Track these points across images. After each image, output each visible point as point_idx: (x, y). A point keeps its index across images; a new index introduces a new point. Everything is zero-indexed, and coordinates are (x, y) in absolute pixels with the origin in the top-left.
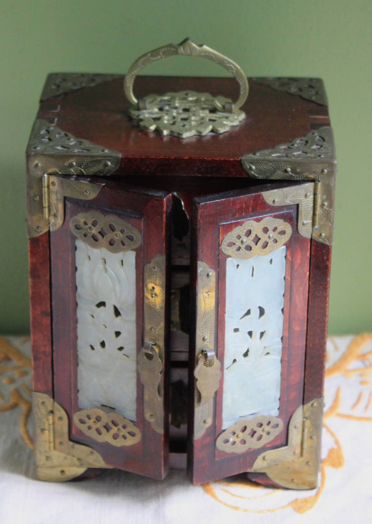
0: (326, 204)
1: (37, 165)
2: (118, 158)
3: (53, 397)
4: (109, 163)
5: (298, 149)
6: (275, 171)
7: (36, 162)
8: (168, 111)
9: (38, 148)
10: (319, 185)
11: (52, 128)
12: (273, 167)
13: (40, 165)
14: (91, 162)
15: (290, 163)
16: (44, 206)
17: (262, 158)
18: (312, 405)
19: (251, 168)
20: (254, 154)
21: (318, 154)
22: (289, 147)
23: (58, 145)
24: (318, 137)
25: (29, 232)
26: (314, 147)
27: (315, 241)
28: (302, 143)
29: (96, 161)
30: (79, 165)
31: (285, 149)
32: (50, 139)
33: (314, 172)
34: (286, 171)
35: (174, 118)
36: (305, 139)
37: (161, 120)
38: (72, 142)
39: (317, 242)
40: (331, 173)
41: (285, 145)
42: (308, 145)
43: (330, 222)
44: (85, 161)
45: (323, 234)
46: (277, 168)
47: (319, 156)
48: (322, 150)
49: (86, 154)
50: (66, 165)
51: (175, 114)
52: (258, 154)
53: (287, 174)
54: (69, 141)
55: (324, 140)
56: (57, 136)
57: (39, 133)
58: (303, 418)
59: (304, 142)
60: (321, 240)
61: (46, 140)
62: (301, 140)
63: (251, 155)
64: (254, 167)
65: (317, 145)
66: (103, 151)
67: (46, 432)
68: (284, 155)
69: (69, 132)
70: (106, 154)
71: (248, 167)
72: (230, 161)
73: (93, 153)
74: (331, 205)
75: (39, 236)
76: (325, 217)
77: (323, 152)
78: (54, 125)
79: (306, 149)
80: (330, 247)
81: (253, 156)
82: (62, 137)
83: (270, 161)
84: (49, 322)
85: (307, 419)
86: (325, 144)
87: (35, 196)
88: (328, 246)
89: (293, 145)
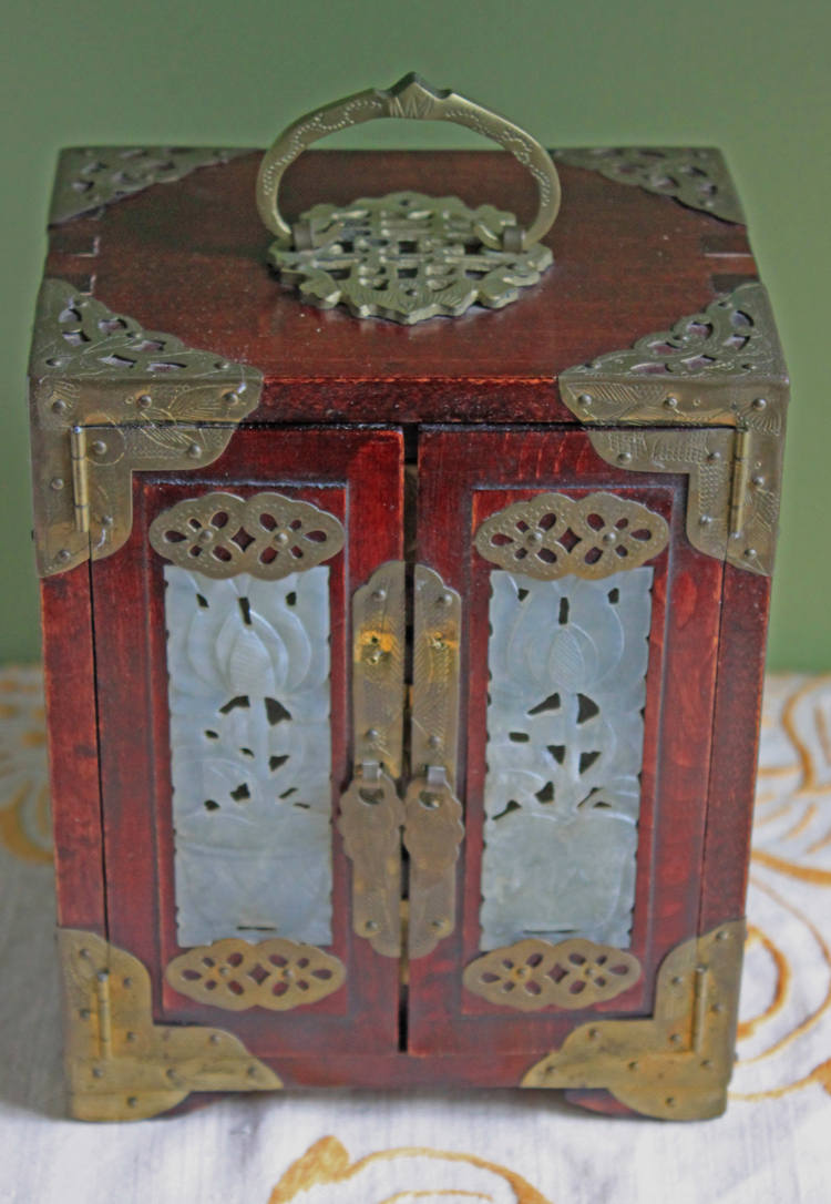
0: (761, 480)
1: (56, 407)
2: (256, 383)
3: (107, 937)
4: (235, 397)
5: (690, 349)
6: (638, 407)
7: (55, 397)
8: (366, 251)
9: (58, 364)
10: (748, 436)
11: (84, 305)
12: (635, 398)
13: (64, 404)
14: (191, 394)
15: (677, 386)
16: (77, 502)
17: (608, 376)
18: (718, 937)
19: (581, 402)
20: (588, 366)
21: (743, 362)
22: (668, 344)
23: (106, 354)
24: (735, 314)
25: (41, 564)
26: (731, 340)
27: (733, 567)
28: (699, 332)
29: (201, 391)
30: (161, 402)
31: (659, 349)
32: (85, 338)
33: (734, 407)
34: (667, 406)
35: (383, 271)
36: (705, 319)
37: (353, 275)
38: (139, 342)
39: (737, 571)
40: (777, 412)
41: (658, 338)
42: (715, 337)
43: (769, 522)
44: (174, 394)
45: (753, 552)
46: (644, 400)
47: (745, 366)
48: (750, 350)
49: (177, 376)
50: (128, 402)
51: (383, 260)
52: (597, 367)
53: (669, 411)
54: (132, 340)
55: (752, 323)
56: (101, 325)
57: (56, 320)
58: (699, 967)
59: (705, 329)
60: (746, 565)
61: (73, 338)
62: (695, 323)
63: (580, 369)
64: (587, 399)
65: (736, 336)
66: (218, 366)
67: (94, 1017)
68: (660, 365)
69: (129, 313)
70: (228, 373)
71: (575, 398)
72: (530, 386)
73: (196, 372)
74: (773, 485)
75: (65, 573)
76: (758, 510)
77: (754, 354)
78: (89, 294)
79: (710, 348)
80: (768, 581)
81: (585, 370)
82: (114, 328)
83: (627, 382)
84: (94, 770)
85: (705, 967)
86: (756, 333)
87: (54, 480)
88: (765, 578)
89: (677, 338)
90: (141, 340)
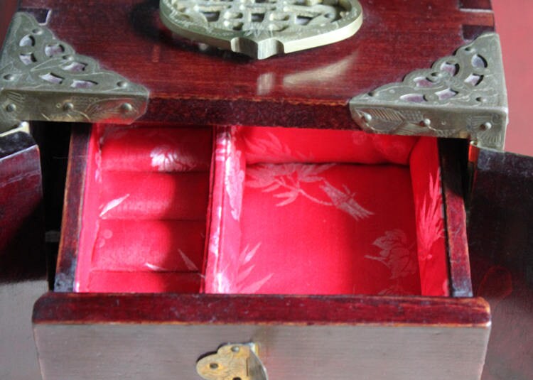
1: (9, 108)
2: (143, 98)
4: (129, 106)
5: (443, 83)
6: (404, 124)
7: (7, 104)
9: (12, 79)
11: (40, 33)
12: (401, 118)
13: (14, 106)
14: (100, 103)
15: (430, 113)
17: (383, 103)
19: (364, 118)
20: (371, 94)
21: (477, 96)
22: (427, 79)
23: (44, 72)
24: (475, 57)
26: (471, 78)
28: (450, 69)
29: (106, 101)
30: (79, 107)
31: (421, 82)
32: (34, 59)
33: (469, 127)
34: (422, 124)
35: (240, 16)
36: (455, 60)
37: (220, 19)
40: (497, 129)
41: (422, 74)
42: (460, 75)
44: (88, 103)
46: (408, 119)
47: (478, 99)
48: (483, 87)
49: (90, 91)
50: (57, 106)
52: (376, 95)
53: (424, 128)
54: (65, 61)
55: (486, 65)
56: (47, 49)
57: (18, 44)
59: (453, 67)
61: (25, 59)
62: (447, 63)
63: (365, 97)
64: (369, 117)
65: (474, 75)
66: (119, 84)
68: (420, 95)
69: (68, 41)
70: (125, 90)
71: (360, 116)
72: (330, 107)
73: (104, 89)
77: (485, 90)
78: (45, 24)
79: (456, 83)
81: (368, 98)
82: (55, 51)
83: (396, 108)
86: (488, 73)
89: (434, 75)
90: (71, 62)
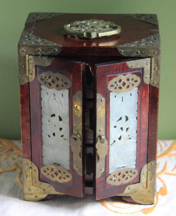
0: (156, 68)
1: (23, 51)
2: (60, 47)
3: (32, 161)
4: (56, 50)
5: (143, 43)
6: (132, 53)
7: (23, 49)
8: (84, 27)
9: (24, 43)
10: (153, 59)
11: (30, 35)
13: (24, 50)
14: (48, 49)
15: (139, 49)
16: (26, 70)
18: (151, 164)
19: (121, 51)
20: (123, 45)
21: (152, 45)
22: (139, 42)
23: (33, 42)
24: (153, 38)
25: (20, 83)
26: (151, 42)
27: (151, 85)
28: (145, 41)
29: (50, 48)
30: (42, 50)
31: (137, 43)
32: (29, 39)
33: (150, 53)
34: (138, 53)
38: (39, 40)
39: (152, 86)
40: (158, 54)
41: (137, 41)
42: (148, 41)
43: (158, 76)
44: (45, 49)
45: (155, 82)
46: (133, 51)
47: (153, 46)
49: (46, 45)
50: (36, 50)
51: (87, 29)
52: (125, 45)
53: (138, 54)
54: (38, 40)
55: (155, 39)
56: (33, 38)
57: (24, 37)
58: (147, 170)
59: (146, 40)
60: (154, 85)
61: (27, 40)
62: (145, 39)
63: (121, 46)
64: (123, 51)
65: (152, 41)
66: (53, 44)
67: (29, 177)
68: (137, 45)
69: (38, 36)
70: (55, 45)
71: (120, 51)
72: (112, 48)
73: (49, 45)
74: (159, 68)
75: (24, 84)
76: (156, 74)
77: (155, 44)
78: (31, 33)
79: (147, 43)
80: (158, 89)
81: (122, 46)
82: (35, 38)
83: (130, 48)
84: (29, 125)
85: (149, 170)
86: (156, 41)
87: (22, 65)
88: (158, 88)
89: (141, 41)
